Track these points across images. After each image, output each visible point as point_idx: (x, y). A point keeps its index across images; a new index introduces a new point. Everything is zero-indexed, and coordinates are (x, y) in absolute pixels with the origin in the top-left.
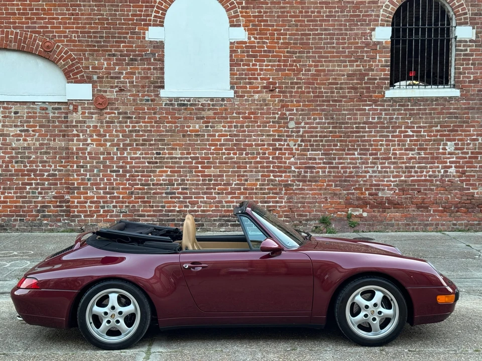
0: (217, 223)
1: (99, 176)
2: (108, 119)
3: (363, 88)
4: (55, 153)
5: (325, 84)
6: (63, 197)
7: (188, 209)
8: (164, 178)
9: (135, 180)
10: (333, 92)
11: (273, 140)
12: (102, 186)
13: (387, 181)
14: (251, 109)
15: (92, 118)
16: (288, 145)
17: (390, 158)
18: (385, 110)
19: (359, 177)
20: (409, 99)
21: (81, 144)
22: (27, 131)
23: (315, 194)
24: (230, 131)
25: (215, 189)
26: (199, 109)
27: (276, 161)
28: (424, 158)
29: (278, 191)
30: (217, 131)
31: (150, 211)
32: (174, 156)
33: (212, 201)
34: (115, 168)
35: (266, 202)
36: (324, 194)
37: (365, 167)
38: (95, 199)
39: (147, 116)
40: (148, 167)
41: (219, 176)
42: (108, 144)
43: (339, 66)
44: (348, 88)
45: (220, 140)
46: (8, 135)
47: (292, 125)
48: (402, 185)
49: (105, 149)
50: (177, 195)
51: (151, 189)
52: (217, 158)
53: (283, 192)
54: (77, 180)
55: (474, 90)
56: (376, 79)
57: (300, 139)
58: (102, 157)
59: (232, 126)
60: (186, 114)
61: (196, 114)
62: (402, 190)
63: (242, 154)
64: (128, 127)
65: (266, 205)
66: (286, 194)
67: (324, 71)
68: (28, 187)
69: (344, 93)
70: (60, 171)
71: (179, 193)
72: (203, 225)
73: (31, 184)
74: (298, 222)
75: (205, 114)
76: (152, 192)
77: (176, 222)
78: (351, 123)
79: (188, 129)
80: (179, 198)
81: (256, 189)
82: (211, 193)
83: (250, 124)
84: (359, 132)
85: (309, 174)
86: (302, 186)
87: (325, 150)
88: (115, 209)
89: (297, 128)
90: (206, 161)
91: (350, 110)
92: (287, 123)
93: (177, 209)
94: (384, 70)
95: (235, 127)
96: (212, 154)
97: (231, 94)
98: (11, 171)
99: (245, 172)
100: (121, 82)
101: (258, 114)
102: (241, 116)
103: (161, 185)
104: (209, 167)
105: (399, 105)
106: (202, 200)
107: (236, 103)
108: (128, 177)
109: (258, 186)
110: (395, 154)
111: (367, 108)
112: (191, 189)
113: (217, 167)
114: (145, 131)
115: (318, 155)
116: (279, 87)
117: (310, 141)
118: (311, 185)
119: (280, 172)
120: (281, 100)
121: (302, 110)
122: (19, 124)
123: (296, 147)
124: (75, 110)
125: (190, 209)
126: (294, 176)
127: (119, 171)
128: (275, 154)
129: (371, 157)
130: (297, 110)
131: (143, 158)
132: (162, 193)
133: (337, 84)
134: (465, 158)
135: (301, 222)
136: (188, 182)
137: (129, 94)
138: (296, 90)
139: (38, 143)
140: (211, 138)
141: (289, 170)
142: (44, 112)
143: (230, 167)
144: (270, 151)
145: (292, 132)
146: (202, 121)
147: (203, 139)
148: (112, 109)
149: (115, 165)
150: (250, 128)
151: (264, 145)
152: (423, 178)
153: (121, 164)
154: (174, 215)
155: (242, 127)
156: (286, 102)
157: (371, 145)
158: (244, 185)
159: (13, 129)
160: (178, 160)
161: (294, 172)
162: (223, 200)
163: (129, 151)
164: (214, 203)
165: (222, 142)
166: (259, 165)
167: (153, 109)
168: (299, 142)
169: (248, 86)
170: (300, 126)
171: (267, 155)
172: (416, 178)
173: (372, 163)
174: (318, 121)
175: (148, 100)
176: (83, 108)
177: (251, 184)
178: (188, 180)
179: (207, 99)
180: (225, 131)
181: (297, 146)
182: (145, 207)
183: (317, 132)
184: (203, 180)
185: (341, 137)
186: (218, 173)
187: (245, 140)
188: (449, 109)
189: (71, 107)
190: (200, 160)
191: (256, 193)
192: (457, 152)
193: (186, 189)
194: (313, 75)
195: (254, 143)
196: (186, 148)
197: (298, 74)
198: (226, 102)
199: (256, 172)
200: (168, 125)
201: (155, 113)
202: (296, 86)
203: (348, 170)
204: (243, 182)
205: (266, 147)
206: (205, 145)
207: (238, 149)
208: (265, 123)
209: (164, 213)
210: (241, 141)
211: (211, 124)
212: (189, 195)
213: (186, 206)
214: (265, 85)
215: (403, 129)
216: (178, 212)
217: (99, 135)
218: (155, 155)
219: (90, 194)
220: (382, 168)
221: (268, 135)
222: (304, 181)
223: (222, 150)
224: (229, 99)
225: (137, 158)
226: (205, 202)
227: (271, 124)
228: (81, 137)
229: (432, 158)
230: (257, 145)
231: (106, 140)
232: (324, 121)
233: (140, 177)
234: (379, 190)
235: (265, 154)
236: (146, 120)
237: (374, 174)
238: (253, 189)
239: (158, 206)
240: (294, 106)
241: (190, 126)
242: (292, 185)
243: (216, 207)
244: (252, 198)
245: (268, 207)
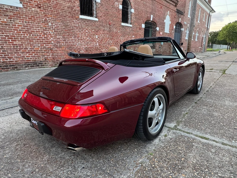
0: (24, 66)
3: (73, 13)
5: (60, 9)
10: (63, 13)
11: (43, 30)
13: (82, 47)
14: (32, 14)
16: (49, 32)
17: (82, 40)
18: (80, 22)
19: (74, 46)
20: (86, 19)
23: (61, 52)
24: (23, 24)
25: (20, 51)
26: (4, 11)
27: (46, 39)
28: (91, 40)
29: (48, 51)
30: (17, 23)
33: (20, 56)
35: (44, 56)
36: (64, 52)
37: (76, 43)
41: (21, 45)
43: (64, 2)
44: (68, 12)
45: (19, 28)
47: (50, 24)
48: (86, 49)
52: (19, 37)
53: (50, 52)
55: (101, 19)
56: (76, 11)
57: (54, 30)
59: (23, 21)
61: (3, 13)
62: (86, 50)
63: (31, 35)
65: (44, 57)
66: (51, 52)
67: (59, 3)
69: (67, 14)
72: (17, 67)
75: (8, 14)
77: (2, 67)
78: (71, 26)
80: (2, 55)
81: (39, 51)
83: (32, 22)
84: (73, 30)
85: (58, 45)
86: (57, 49)
87: (63, 35)
89: (52, 25)
90: (13, 37)
91: (69, 21)
92: (48, 23)
94: (78, 8)
95: (25, 22)
96: (16, 34)
97: (21, 6)
99: (33, 43)
101: (35, 18)
102: (27, 17)
104: (16, 41)
105: (84, 21)
106: (15, 56)
107: (24, 11)
109: (40, 50)
110: (83, 38)
111: (75, 21)
112: (8, 51)
113: (20, 41)
115: (61, 37)
116: (43, 7)
117: (57, 31)
118: (59, 49)
119: (48, 43)
120: (44, 13)
121: (53, 18)
123: (53, 33)
125: (9, 60)
126: (53, 45)
128: (45, 36)
129: (77, 39)
130: (51, 18)
133: (64, 10)
134: (100, 40)
135: (57, 63)
136: (5, 48)
138: (49, 9)
140: (14, 27)
141: (51, 43)
143: (26, 41)
144: (42, 34)
145: (50, 27)
146: (7, 17)
147: (10, 27)
150: (33, 24)
151: (40, 32)
152: (91, 46)
155: (29, 22)
156: (46, 14)
157: (77, 35)
158: (33, 49)
161: (53, 44)
162: (25, 56)
165: (20, 29)
166: (39, 41)
168: (53, 32)
169: (29, 3)
171: (42, 36)
172: (89, 46)
173: (78, 41)
174: (59, 24)
177: (37, 48)
178: (5, 47)
179: (8, 6)
180: (21, 24)
183: (59, 28)
184: (13, 47)
185: (67, 31)
186: (21, 44)
187: (31, 29)
188: (96, 24)
190: (10, 37)
191: (39, 52)
192: (98, 38)
193: (5, 51)
194: (55, 4)
195: (35, 31)
196: (1, 30)
197: (50, 2)
198: (19, 9)
199: (38, 43)
202: (49, 8)
203: (71, 43)
204: (33, 48)
205: (40, 33)
206: (12, 30)
207: (29, 33)
208: (39, 22)
210: (29, 29)
211: (12, 19)
212: (7, 54)
213: (6, 59)
214: (36, 4)
215: (85, 30)
216: (2, 62)
220: (81, 43)
221: (41, 28)
222: (57, 47)
223: (21, 33)
224: (20, 8)
226: (16, 57)
227: (41, 23)
229: (93, 40)
230: (36, 32)
232: (61, 24)
234: (80, 50)
235: (40, 36)
237: (79, 45)
238: (38, 51)
240: (50, 16)
241: (1, 19)
242: (53, 49)
243: (22, 59)
244: (38, 54)
245: (45, 58)
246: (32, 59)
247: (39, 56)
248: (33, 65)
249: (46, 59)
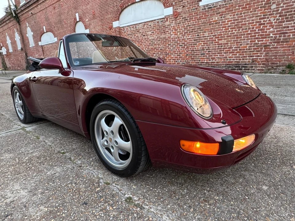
1: (175, 48)
2: (178, 22)
4: (162, 40)
6: (165, 58)
7: (210, 62)
8: (200, 47)
9: (188, 49)
11: (260, 19)
12: (176, 52)
14: (247, 1)
15: (173, 22)
16: (270, 20)
21: (169, 35)
22: (153, 32)
23: (285, 50)
24: (234, 18)
26: (218, 9)
27: (260, 32)
29: (260, 49)
31: (194, 63)
32: (205, 35)
34: (181, 44)
35: (251, 57)
36: (292, 49)
38: (174, 58)
39: (194, 17)
40: (193, 42)
41: (226, 44)
42: (179, 33)
46: (148, 35)
47: (274, 6)
49: (178, 36)
50: (206, 55)
51: (195, 53)
52: (226, 34)
53: (263, 50)
54: (168, 50)
57: (278, 15)
58: (176, 40)
59: (235, 14)
60: (211, 12)
61: (216, 11)
63: (240, 30)
64: (186, 24)
65: (251, 58)
66: (264, 51)
68: (154, 55)
70: (164, 47)
71: (206, 54)
73: (155, 53)
74: (271, 68)
75: (220, 10)
76: (195, 54)
79: (212, 21)
80: (207, 56)
81: (246, 49)
82: (222, 53)
83: (246, 11)
85: (282, 38)
86: (277, 45)
88: (181, 62)
89: (277, 8)
90: (220, 36)
92: (271, 6)
93: (206, 62)
95: (237, 15)
96: (223, 32)
98: (149, 49)
99: (240, 40)
100: (184, 3)
101: (251, 4)
102: (241, 7)
103: (199, 50)
104: (222, 40)
106: (217, 57)
108: (186, 48)
109: (248, 48)
112: (212, 52)
113: (226, 39)
114: (193, 25)
115: (291, 24)
117: (286, 15)
118: (283, 45)
119: (262, 38)
122: (151, 30)
124: (167, 20)
125: (211, 61)
126: (271, 40)
127: (182, 45)
128: (260, 27)
131: (192, 38)
132: (199, 54)
135: (273, 67)
136: (211, 48)
137: (186, 8)
139: (157, 37)
140: (223, 24)
141: (269, 36)
142: (158, 23)
143: (232, 38)
144: (257, 26)
145: (273, 11)
146: (219, 15)
147: (219, 25)
148: (180, 17)
149: (181, 43)
150: (246, 14)
153: (183, 42)
154: (204, 65)
155: (241, 14)
158: (239, 47)
159: (150, 32)
160: (206, 37)
161: (272, 37)
162: (228, 56)
163: (186, 36)
164: (223, 58)
165: (229, 25)
166: (249, 35)
167: (197, 13)
168: (278, 18)
170: (279, 6)
171: (255, 29)
175: (194, 9)
176: (170, 19)
177: (243, 47)
178: (211, 47)
179: (222, 2)
180: (231, 18)
181: (276, 20)
182: (192, 61)
183: (292, 8)
184: (218, 47)
186: (226, 42)
187: (242, 22)
189: (166, 19)
190: (217, 36)
191: (246, 52)
193: (210, 52)
195: (247, 23)
196: (210, 31)
198: (232, 1)
199: (247, 40)
200: (203, 20)
201: (197, 15)
204: (239, 46)
205: (254, 24)
206: (220, 28)
207: (238, 28)
208: (255, 9)
209: (200, 63)
210: (240, 22)
211: (223, 16)
212: (211, 55)
216: (206, 63)
217: (175, 30)
218: (197, 36)
219: (172, 56)
221: (256, 17)
222: (279, 42)
223: (229, 29)
225: (189, 39)
226: (218, 58)
227: (259, 8)
228: (169, 32)
230: (249, 24)
231: (178, 32)
233: (190, 48)
235: (253, 28)
236: (193, 19)
238: (244, 50)
239: (197, 61)
241: (213, 19)
242: (270, 45)
243: (224, 60)
244: (244, 54)
245: (253, 59)
246: (235, 61)
247: (244, 57)
248: (234, 68)
249: (254, 61)
